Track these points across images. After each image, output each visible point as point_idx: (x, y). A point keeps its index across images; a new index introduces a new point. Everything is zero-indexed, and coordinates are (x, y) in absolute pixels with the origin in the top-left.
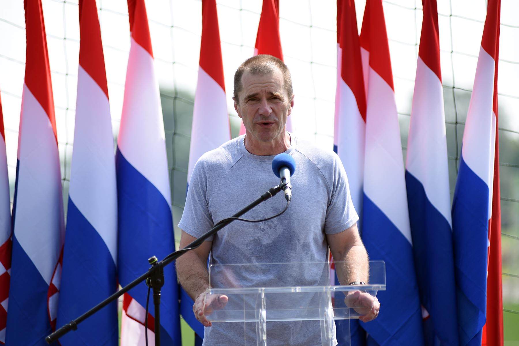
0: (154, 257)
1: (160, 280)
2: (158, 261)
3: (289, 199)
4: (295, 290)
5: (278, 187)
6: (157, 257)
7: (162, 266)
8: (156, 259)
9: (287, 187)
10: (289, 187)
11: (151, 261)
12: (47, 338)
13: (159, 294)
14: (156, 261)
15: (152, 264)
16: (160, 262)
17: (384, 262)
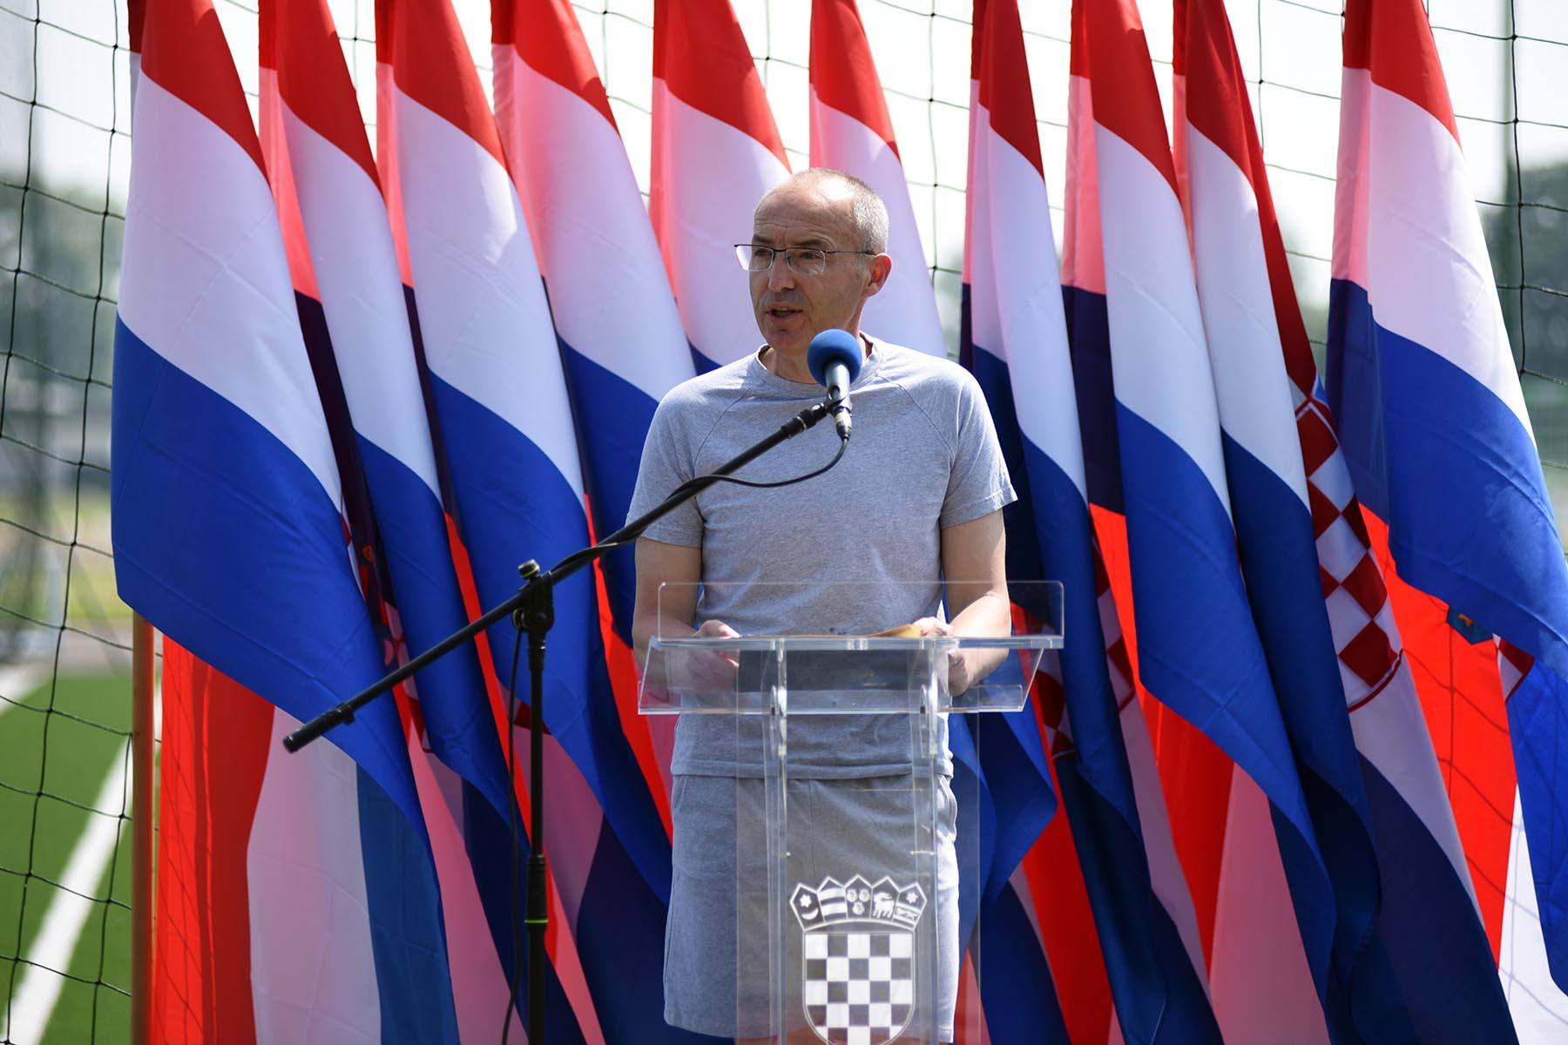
0: (533, 562)
1: (544, 616)
2: (541, 572)
3: (847, 436)
4: (855, 644)
6: (538, 562)
7: (550, 582)
8: (537, 568)
9: (842, 407)
10: (847, 409)
11: (524, 571)
12: (285, 738)
13: (543, 648)
14: (536, 572)
15: (526, 578)
16: (546, 573)
17: (1062, 585)
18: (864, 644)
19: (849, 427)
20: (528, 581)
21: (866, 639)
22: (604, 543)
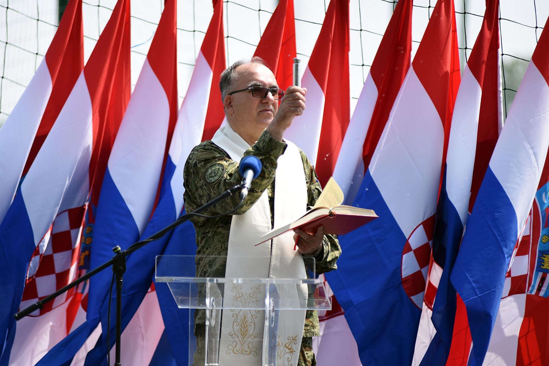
0: (118, 246)
1: (122, 268)
2: (121, 251)
3: (244, 198)
4: (237, 280)
5: (238, 186)
6: (120, 246)
7: (124, 254)
8: (120, 249)
9: (245, 187)
10: (247, 188)
11: (114, 250)
12: (14, 315)
13: (121, 280)
14: (119, 250)
15: (115, 253)
16: (123, 251)
17: (315, 259)
18: (241, 281)
19: (246, 195)
20: (116, 254)
21: (242, 279)
22: (149, 239)
